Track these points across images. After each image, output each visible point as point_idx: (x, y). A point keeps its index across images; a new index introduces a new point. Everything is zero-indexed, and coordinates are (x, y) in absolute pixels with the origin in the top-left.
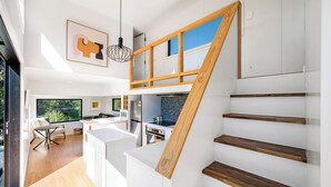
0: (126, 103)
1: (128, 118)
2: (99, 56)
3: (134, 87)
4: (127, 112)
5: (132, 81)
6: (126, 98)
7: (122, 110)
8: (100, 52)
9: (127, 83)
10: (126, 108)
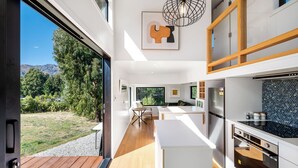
0: (202, 90)
1: (204, 109)
2: (171, 39)
3: (213, 69)
4: (205, 102)
5: (210, 62)
6: (202, 84)
7: (198, 99)
8: (172, 35)
9: (204, 65)
10: (202, 96)
